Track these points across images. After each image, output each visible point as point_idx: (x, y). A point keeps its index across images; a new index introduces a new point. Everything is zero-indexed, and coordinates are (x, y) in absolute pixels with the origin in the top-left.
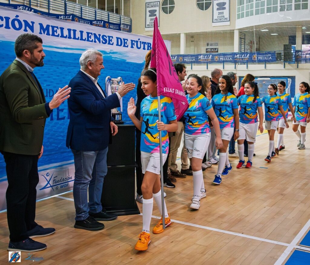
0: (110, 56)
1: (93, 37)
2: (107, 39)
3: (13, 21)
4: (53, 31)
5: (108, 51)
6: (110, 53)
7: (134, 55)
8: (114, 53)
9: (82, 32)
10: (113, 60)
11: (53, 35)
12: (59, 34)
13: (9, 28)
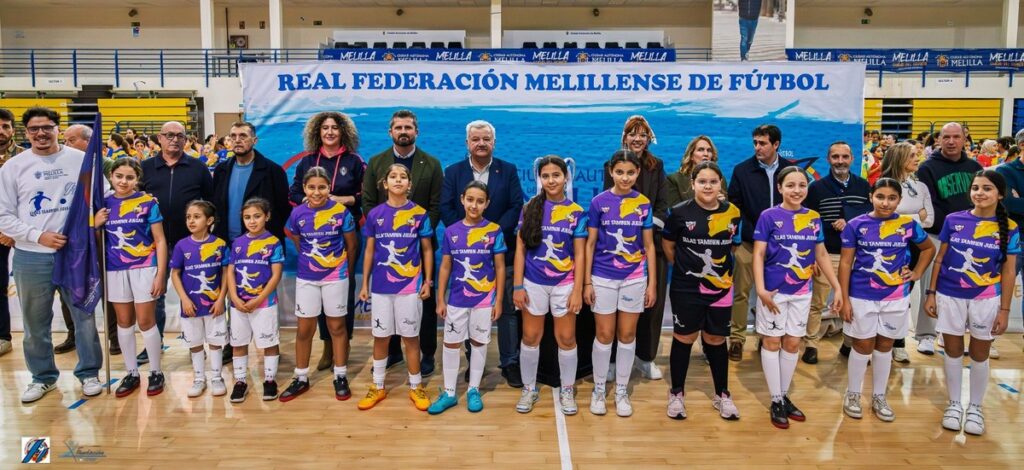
0: (670, 111)
1: (631, 82)
2: (666, 81)
3: (486, 78)
4: (550, 82)
5: (666, 102)
6: (672, 105)
7: (739, 103)
8: (681, 104)
9: (606, 77)
10: (680, 118)
11: (550, 88)
12: (560, 86)
13: (479, 88)
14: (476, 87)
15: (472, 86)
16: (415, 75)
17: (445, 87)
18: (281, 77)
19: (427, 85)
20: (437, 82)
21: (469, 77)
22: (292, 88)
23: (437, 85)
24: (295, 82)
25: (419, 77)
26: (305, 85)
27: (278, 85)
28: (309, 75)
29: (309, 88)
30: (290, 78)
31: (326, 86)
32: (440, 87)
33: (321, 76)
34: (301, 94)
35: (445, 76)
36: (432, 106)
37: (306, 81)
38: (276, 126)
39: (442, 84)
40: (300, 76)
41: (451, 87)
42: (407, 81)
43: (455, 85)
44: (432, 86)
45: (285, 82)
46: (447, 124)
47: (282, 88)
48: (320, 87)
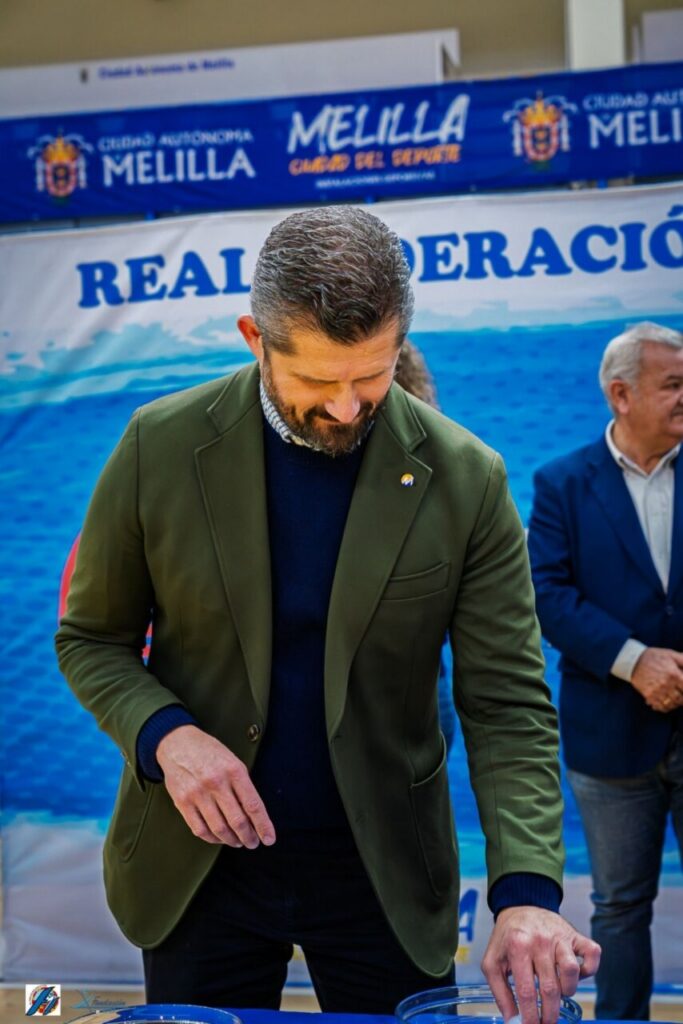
13: (641, 265)
14: (633, 262)
15: (621, 260)
16: (453, 238)
17: (540, 269)
18: (86, 270)
19: (487, 265)
20: (515, 255)
21: (609, 235)
22: (114, 298)
23: (516, 264)
24: (123, 281)
25: (464, 245)
26: (150, 289)
27: (77, 292)
28: (159, 260)
29: (160, 295)
30: (110, 270)
31: (206, 288)
32: (526, 271)
33: (192, 261)
34: (140, 313)
35: (542, 237)
36: (503, 324)
37: (153, 278)
38: (73, 406)
39: (531, 259)
40: (135, 265)
41: (557, 267)
42: (431, 258)
43: (568, 260)
44: (503, 270)
45: (96, 283)
46: (548, 376)
47: (89, 300)
48: (190, 290)
